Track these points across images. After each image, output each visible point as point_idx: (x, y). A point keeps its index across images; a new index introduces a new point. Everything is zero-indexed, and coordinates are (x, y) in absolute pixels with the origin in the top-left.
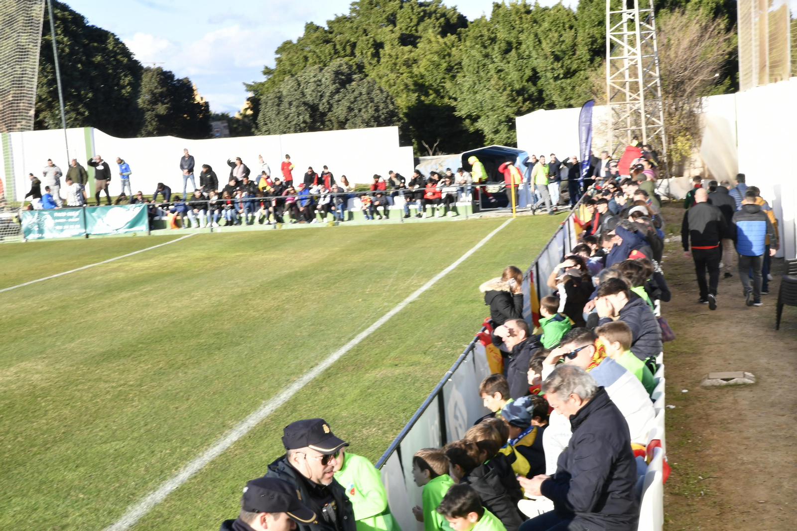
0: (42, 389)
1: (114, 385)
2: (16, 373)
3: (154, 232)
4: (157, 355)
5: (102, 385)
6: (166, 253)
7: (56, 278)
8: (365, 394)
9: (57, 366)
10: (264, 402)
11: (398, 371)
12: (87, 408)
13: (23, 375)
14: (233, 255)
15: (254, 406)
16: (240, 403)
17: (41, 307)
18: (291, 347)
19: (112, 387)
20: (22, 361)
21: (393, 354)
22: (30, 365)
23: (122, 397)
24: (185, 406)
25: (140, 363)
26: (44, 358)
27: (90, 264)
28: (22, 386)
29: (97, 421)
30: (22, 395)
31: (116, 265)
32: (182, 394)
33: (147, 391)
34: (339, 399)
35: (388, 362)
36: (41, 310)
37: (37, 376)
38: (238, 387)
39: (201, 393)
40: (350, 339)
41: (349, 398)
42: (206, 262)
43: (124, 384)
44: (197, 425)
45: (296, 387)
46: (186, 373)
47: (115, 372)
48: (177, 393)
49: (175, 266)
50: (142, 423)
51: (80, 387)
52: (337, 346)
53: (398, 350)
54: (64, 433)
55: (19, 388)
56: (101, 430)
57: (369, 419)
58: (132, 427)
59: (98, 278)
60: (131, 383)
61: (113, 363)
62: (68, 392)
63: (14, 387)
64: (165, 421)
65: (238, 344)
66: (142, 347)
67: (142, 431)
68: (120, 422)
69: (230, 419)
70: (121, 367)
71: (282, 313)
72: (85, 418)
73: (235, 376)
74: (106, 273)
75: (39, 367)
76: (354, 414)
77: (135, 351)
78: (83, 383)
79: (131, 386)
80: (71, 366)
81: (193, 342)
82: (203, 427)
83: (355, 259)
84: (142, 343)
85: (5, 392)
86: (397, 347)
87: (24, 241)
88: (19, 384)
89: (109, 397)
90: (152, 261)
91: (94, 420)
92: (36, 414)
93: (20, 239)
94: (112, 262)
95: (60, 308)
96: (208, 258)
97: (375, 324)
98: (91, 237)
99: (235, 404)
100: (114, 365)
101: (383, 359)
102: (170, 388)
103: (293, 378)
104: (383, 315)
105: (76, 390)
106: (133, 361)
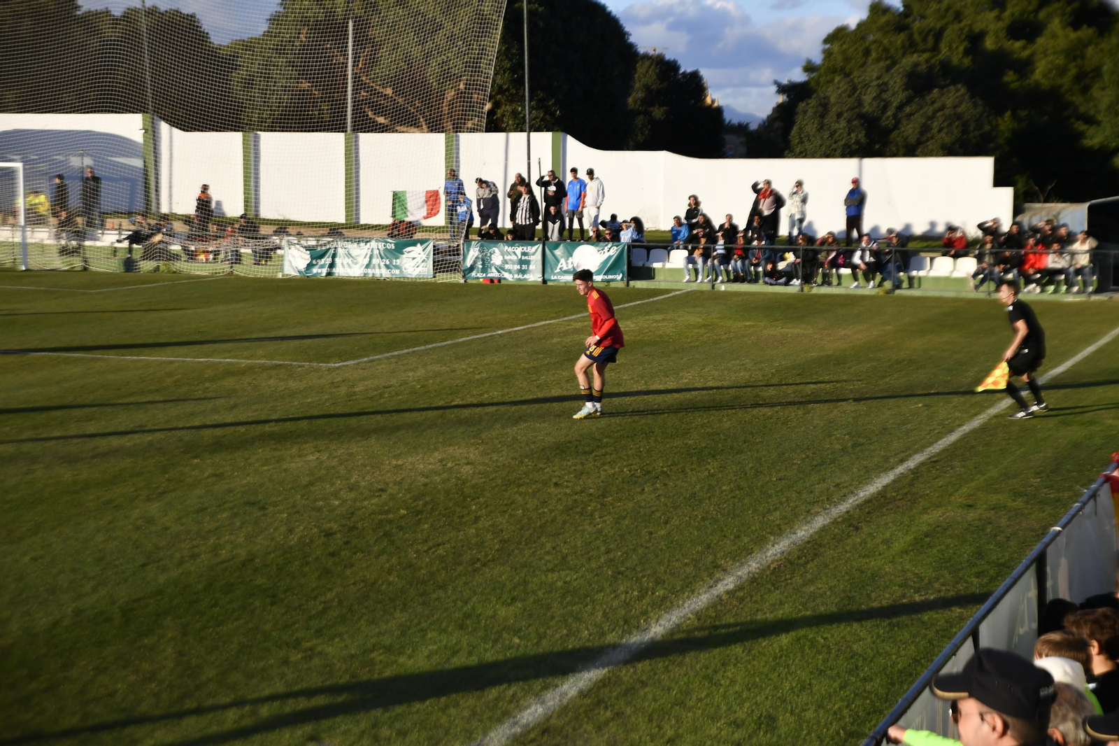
0: (473, 487)
1: (568, 491)
2: (441, 461)
3: (632, 283)
4: (628, 456)
5: (552, 490)
6: (648, 313)
7: (500, 335)
8: (919, 545)
9: (495, 457)
10: (772, 538)
11: (972, 515)
12: (529, 519)
13: (449, 465)
14: (740, 324)
15: (760, 542)
16: (739, 537)
17: (479, 374)
18: (815, 463)
19: (565, 494)
20: (450, 445)
21: (964, 490)
22: (460, 451)
23: (578, 510)
24: (663, 532)
25: (604, 464)
26: (478, 444)
27: (546, 320)
28: (448, 480)
29: (543, 539)
30: (447, 492)
31: (579, 325)
32: (658, 514)
33: (612, 504)
34: (882, 548)
35: (958, 499)
36: (478, 377)
37: (469, 467)
38: (737, 512)
39: (685, 516)
40: (902, 461)
41: (897, 547)
42: (702, 331)
43: (582, 492)
44: (677, 560)
45: (820, 522)
46: (665, 485)
47: (570, 473)
48: (653, 512)
49: (661, 332)
50: (603, 549)
51: (522, 489)
52: (884, 468)
53: (972, 484)
54: (498, 550)
55: (444, 481)
56: (548, 553)
57: (926, 581)
58: (589, 552)
59: (555, 340)
60: (592, 491)
61: (569, 460)
62: (507, 494)
63: (437, 479)
64: (634, 550)
65: (740, 452)
66: (607, 443)
67: (602, 560)
68: (573, 544)
69: (725, 557)
70: (579, 467)
71: (805, 414)
72: (527, 534)
73: (734, 497)
74: (566, 334)
75: (471, 455)
76: (903, 571)
77: (599, 447)
78: (528, 484)
79: (591, 495)
80: (512, 459)
81: (678, 442)
82: (686, 564)
83: (917, 344)
84: (608, 437)
85: (426, 485)
86: (972, 480)
87: (462, 281)
88: (445, 476)
89: (560, 507)
90: (628, 323)
91: (539, 538)
92: (464, 520)
93: (458, 278)
94: (576, 321)
95: (502, 376)
96: (705, 326)
97: (940, 442)
98: (549, 283)
99: (732, 537)
100: (569, 463)
101: (951, 495)
102: (643, 504)
103: (816, 509)
104: (951, 431)
105: (517, 492)
106: (595, 461)
